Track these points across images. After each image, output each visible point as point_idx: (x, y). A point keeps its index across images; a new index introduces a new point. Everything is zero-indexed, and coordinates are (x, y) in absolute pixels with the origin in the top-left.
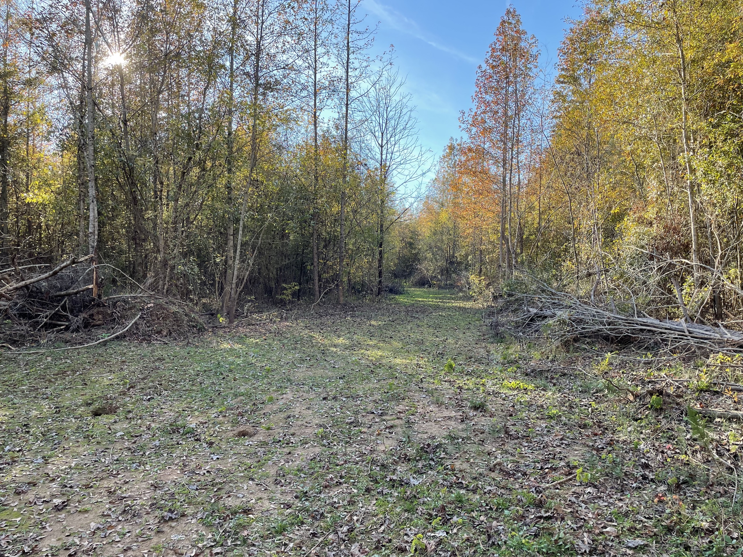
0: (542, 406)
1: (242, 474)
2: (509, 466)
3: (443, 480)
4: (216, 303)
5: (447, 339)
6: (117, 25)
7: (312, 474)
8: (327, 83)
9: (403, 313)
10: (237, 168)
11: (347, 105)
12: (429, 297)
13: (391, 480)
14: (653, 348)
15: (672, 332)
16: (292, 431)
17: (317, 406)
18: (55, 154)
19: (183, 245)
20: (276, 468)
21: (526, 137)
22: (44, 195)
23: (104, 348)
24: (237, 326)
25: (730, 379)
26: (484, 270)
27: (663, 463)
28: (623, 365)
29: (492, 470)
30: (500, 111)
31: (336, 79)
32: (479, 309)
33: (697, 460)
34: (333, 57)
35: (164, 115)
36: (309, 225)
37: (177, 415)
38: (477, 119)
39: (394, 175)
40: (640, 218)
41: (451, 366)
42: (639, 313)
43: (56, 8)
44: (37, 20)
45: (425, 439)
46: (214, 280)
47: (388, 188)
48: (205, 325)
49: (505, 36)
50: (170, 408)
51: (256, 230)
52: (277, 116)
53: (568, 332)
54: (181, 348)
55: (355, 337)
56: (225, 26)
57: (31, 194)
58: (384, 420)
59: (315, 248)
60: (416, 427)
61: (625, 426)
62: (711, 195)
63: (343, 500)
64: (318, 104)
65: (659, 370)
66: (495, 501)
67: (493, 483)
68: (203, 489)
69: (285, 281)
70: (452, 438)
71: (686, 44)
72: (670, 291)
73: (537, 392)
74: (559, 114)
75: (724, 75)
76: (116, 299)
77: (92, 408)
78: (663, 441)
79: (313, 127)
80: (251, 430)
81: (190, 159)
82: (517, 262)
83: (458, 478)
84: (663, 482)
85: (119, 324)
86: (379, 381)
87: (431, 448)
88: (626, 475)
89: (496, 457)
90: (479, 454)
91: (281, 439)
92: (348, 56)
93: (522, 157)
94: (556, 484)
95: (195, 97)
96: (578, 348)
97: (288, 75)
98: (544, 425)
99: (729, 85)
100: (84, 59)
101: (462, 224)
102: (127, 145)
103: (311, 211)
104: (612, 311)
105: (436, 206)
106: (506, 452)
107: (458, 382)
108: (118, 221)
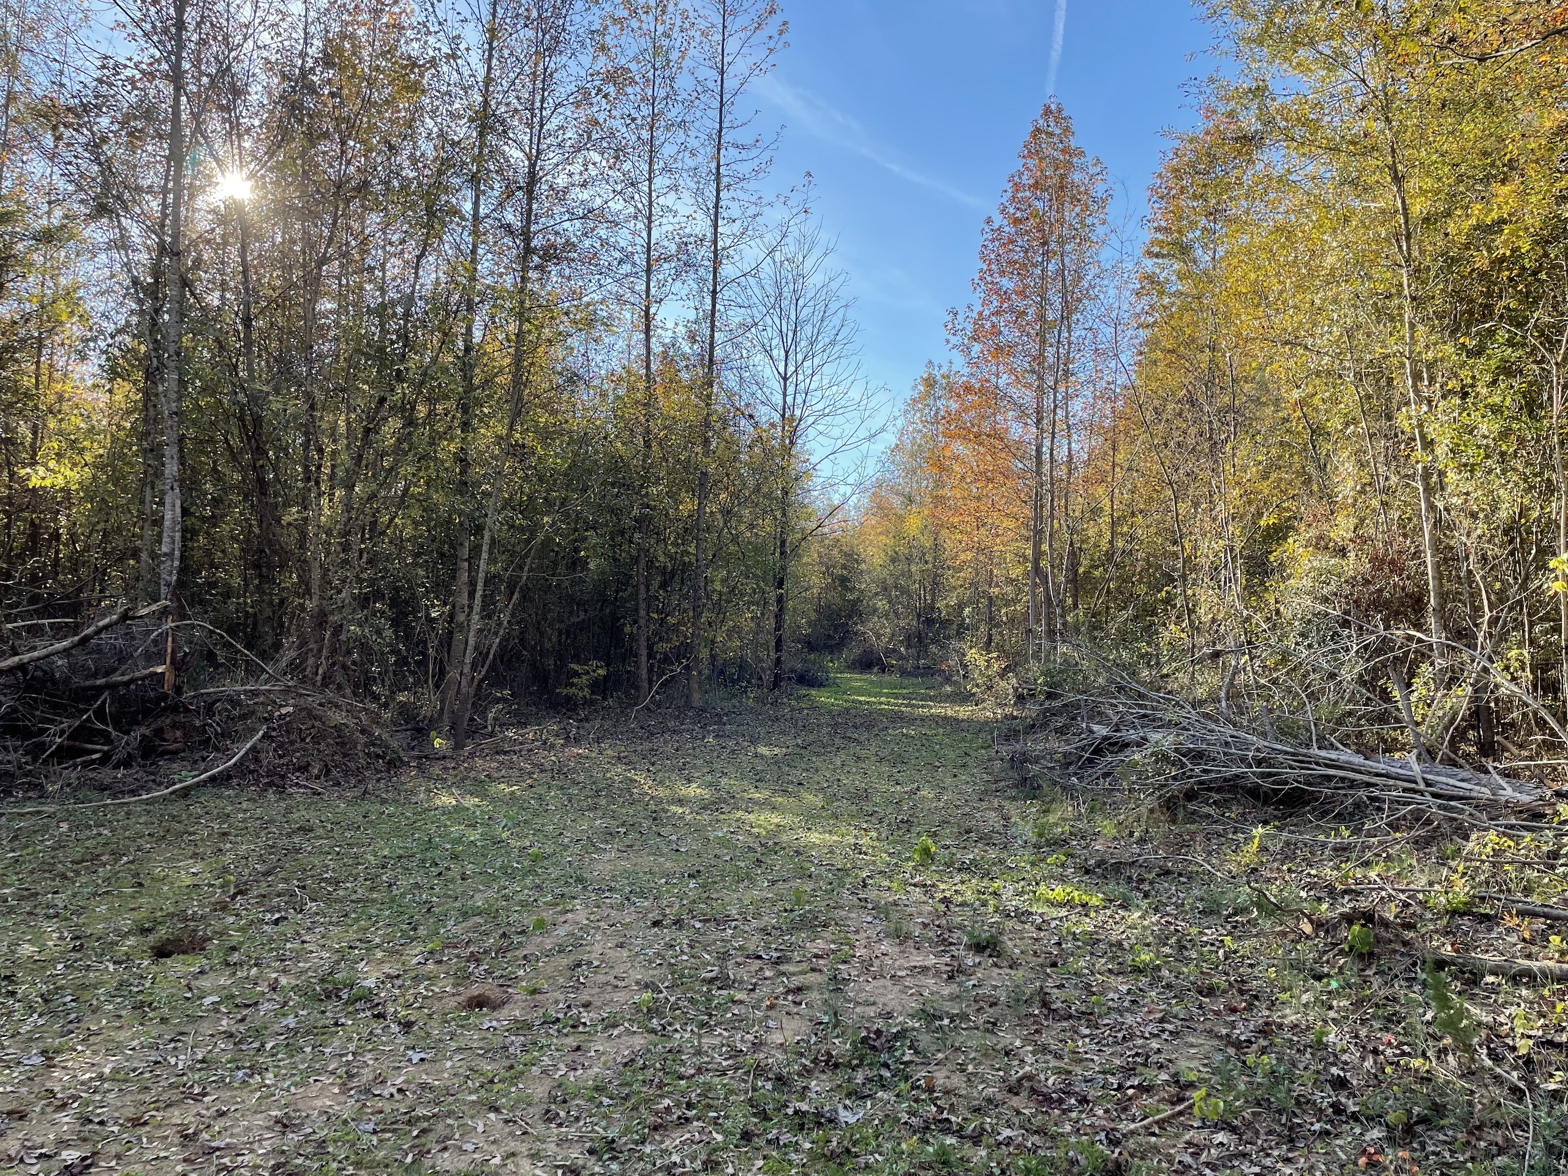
0: (1119, 944)
1: (474, 1097)
2: (1050, 1082)
3: (908, 1113)
4: (428, 703)
5: (918, 789)
6: (239, 124)
7: (626, 1098)
8: (673, 248)
9: (825, 730)
10: (481, 420)
11: (714, 292)
12: (880, 694)
13: (796, 1112)
14: (1352, 814)
15: (1391, 782)
16: (585, 997)
17: (640, 941)
18: (96, 386)
19: (360, 581)
20: (548, 1084)
21: (1083, 364)
22: (68, 473)
23: (183, 803)
24: (472, 755)
25: (1512, 886)
26: (996, 638)
27: (1376, 1076)
28: (1288, 853)
29: (1013, 1091)
30: (1030, 311)
31: (692, 239)
32: (987, 723)
33: (1447, 1070)
34: (686, 195)
35: (329, 306)
36: (631, 542)
37: (335, 957)
38: (983, 326)
39: (811, 437)
40: (1320, 538)
41: (926, 851)
42: (1321, 739)
43: (110, 85)
44: (69, 109)
45: (870, 1019)
46: (425, 655)
47: (796, 466)
48: (402, 754)
49: (1041, 159)
50: (321, 942)
51: (518, 549)
52: (567, 314)
53: (1174, 778)
54: (350, 803)
55: (724, 781)
56: (464, 129)
57: (41, 470)
58: (784, 974)
59: (642, 588)
60: (851, 991)
61: (1296, 992)
62: (1467, 494)
63: (693, 1159)
64: (653, 291)
65: (1367, 864)
66: (1021, 1163)
67: (1016, 1120)
68: (389, 1131)
69: (577, 659)
70: (929, 1016)
71: (1412, 184)
72: (1385, 695)
73: (1108, 912)
74: (1151, 320)
75: (1489, 250)
76: (215, 697)
77: (152, 938)
78: (1377, 1025)
79: (642, 336)
80: (495, 994)
81: (382, 400)
82: (1064, 624)
83: (941, 1110)
84: (1375, 1119)
85: (217, 749)
86: (774, 882)
87: (883, 1039)
88: (1298, 1103)
89: (1022, 1061)
90: (987, 1053)
91: (561, 1016)
92: (718, 194)
93: (1076, 406)
94: (1151, 1124)
95: (396, 271)
96: (1194, 813)
97: (593, 230)
98: (1124, 988)
99: (1499, 271)
100: (165, 191)
101: (950, 542)
102: (250, 369)
103: (636, 512)
104: (1264, 735)
105: (897, 501)
106: (1045, 1049)
107: (942, 886)
108: (223, 529)
